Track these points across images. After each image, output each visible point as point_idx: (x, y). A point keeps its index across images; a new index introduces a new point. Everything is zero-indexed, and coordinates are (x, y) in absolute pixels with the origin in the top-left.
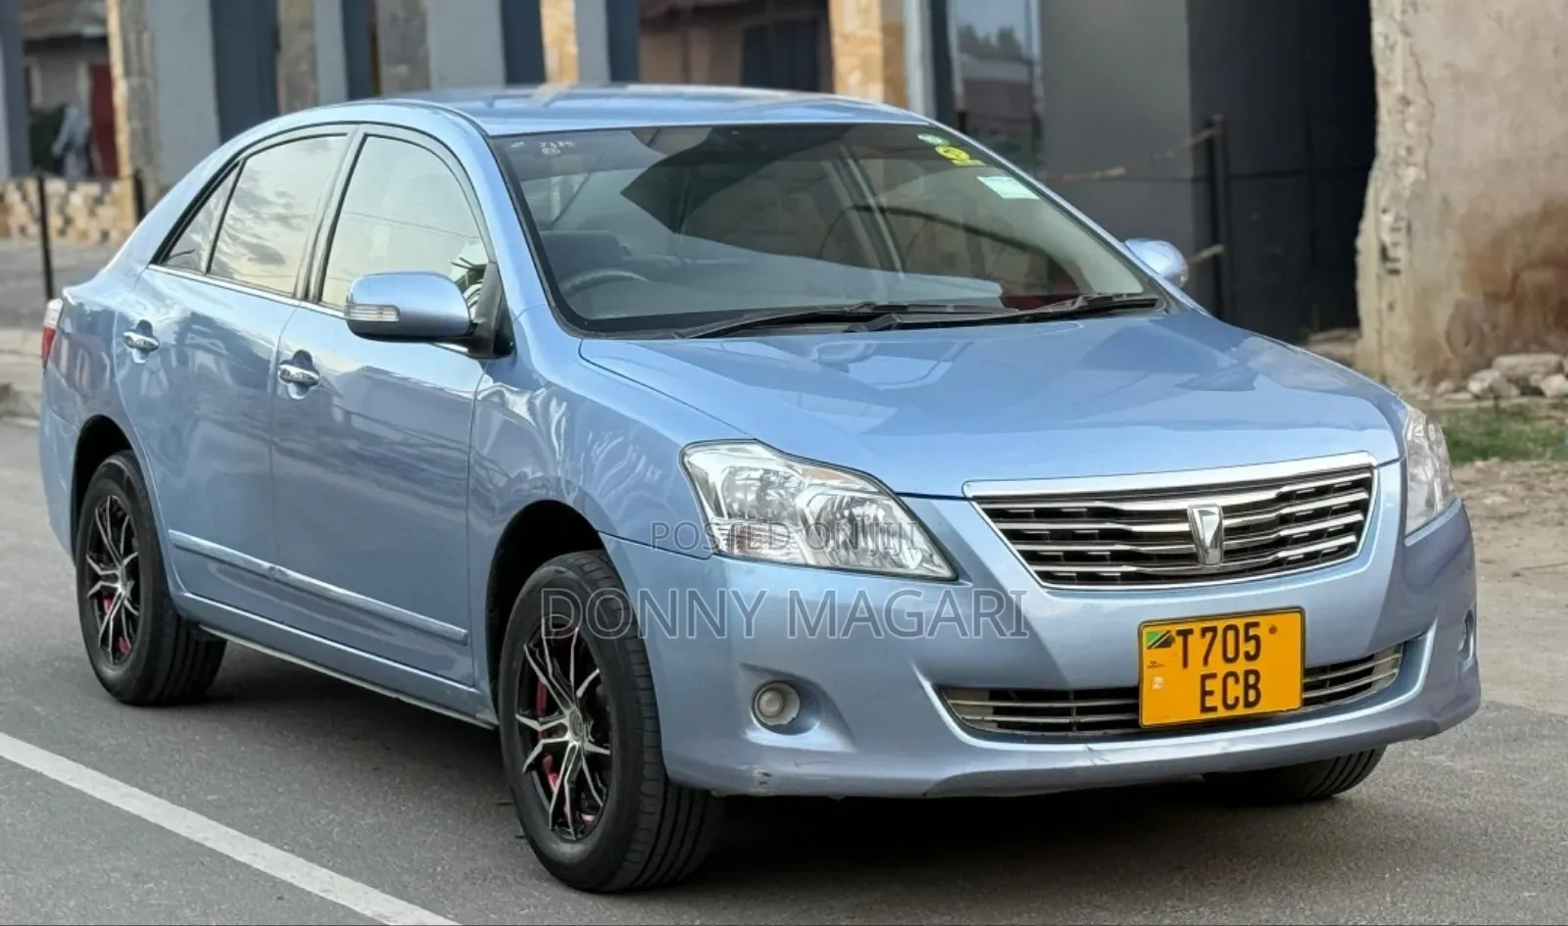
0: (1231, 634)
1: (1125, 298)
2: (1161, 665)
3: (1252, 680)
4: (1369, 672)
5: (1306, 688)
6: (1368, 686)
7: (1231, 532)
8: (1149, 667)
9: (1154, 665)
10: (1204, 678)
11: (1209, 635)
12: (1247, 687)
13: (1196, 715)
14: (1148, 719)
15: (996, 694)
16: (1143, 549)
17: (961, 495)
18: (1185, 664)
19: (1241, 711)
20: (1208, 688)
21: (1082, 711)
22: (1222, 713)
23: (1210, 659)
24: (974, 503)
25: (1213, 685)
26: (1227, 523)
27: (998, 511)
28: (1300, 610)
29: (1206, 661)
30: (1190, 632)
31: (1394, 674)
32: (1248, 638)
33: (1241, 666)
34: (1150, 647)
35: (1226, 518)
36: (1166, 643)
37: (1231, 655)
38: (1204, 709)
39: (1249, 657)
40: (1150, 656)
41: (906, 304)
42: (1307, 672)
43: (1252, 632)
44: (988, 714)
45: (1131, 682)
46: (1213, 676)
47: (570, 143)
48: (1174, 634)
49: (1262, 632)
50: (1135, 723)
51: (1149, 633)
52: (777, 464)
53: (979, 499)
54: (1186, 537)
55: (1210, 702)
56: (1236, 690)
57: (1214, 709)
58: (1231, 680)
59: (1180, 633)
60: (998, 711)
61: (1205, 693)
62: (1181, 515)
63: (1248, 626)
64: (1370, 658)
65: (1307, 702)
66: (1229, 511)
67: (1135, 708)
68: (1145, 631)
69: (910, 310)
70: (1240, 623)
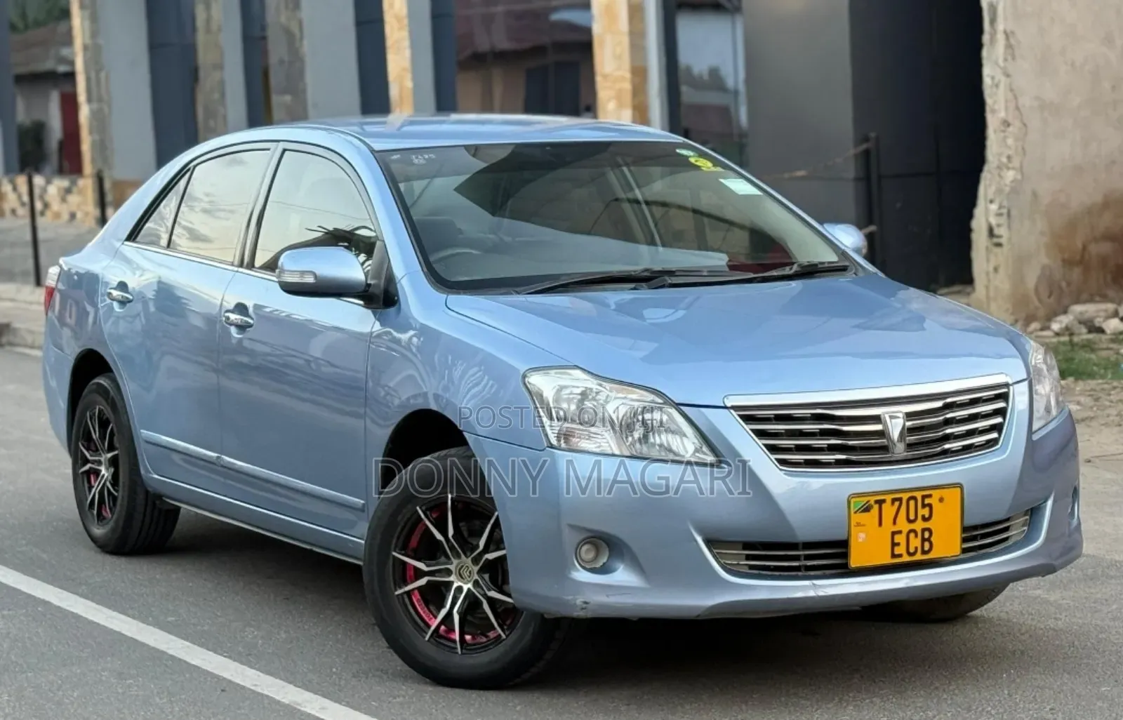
0: (912, 503)
1: (826, 265)
2: (864, 525)
3: (927, 535)
4: (1007, 529)
5: (964, 540)
6: (1006, 539)
7: (912, 430)
8: (855, 526)
9: (858, 524)
10: (894, 534)
11: (897, 504)
12: (924, 540)
13: (888, 560)
14: (854, 563)
15: (747, 546)
16: (851, 443)
17: (723, 405)
18: (880, 524)
19: (919, 557)
20: (896, 541)
21: (808, 557)
22: (906, 558)
23: (898, 520)
24: (732, 411)
25: (900, 539)
26: (909, 424)
27: (749, 416)
28: (960, 486)
29: (895, 523)
30: (884, 501)
31: (1024, 530)
32: (924, 506)
33: (919, 525)
34: (855, 513)
35: (908, 421)
36: (867, 509)
37: (912, 517)
38: (894, 556)
39: (925, 519)
40: (856, 518)
41: (674, 270)
42: (965, 529)
43: (927, 501)
44: (742, 560)
45: (843, 537)
46: (900, 532)
47: (432, 156)
48: (872, 502)
49: (933, 501)
50: (845, 566)
51: (855, 502)
52: (592, 384)
53: (735, 408)
54: (881, 434)
55: (897, 551)
56: (915, 542)
57: (900, 556)
58: (912, 535)
59: (877, 502)
60: (748, 557)
61: (894, 545)
62: (876, 419)
63: (924, 497)
64: (1008, 520)
65: (964, 551)
66: (909, 416)
67: (845, 555)
68: (853, 500)
69: (677, 274)
70: (918, 495)
